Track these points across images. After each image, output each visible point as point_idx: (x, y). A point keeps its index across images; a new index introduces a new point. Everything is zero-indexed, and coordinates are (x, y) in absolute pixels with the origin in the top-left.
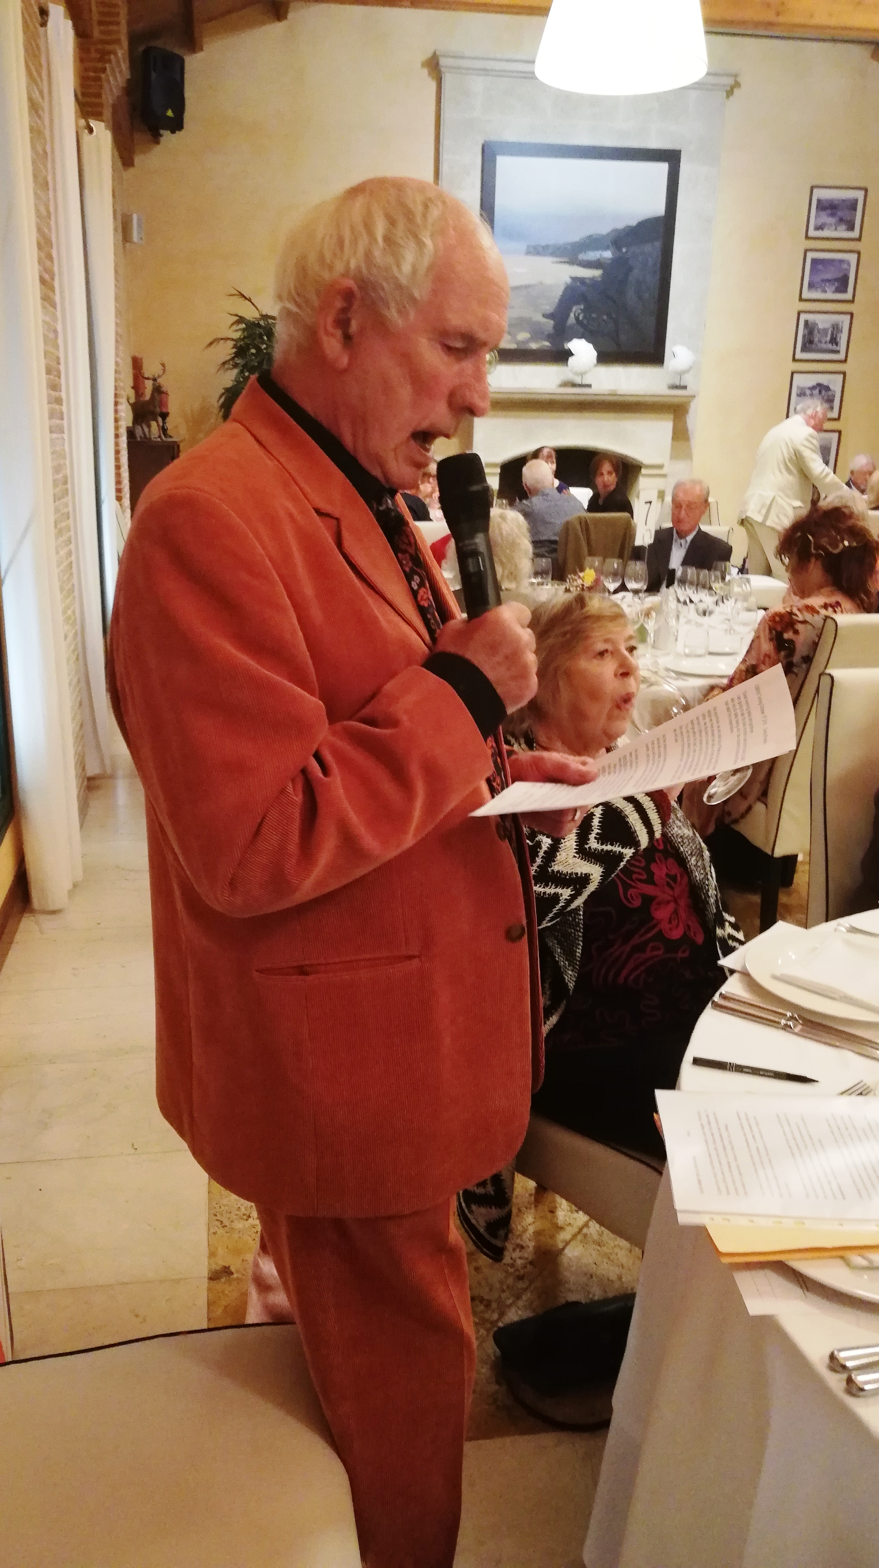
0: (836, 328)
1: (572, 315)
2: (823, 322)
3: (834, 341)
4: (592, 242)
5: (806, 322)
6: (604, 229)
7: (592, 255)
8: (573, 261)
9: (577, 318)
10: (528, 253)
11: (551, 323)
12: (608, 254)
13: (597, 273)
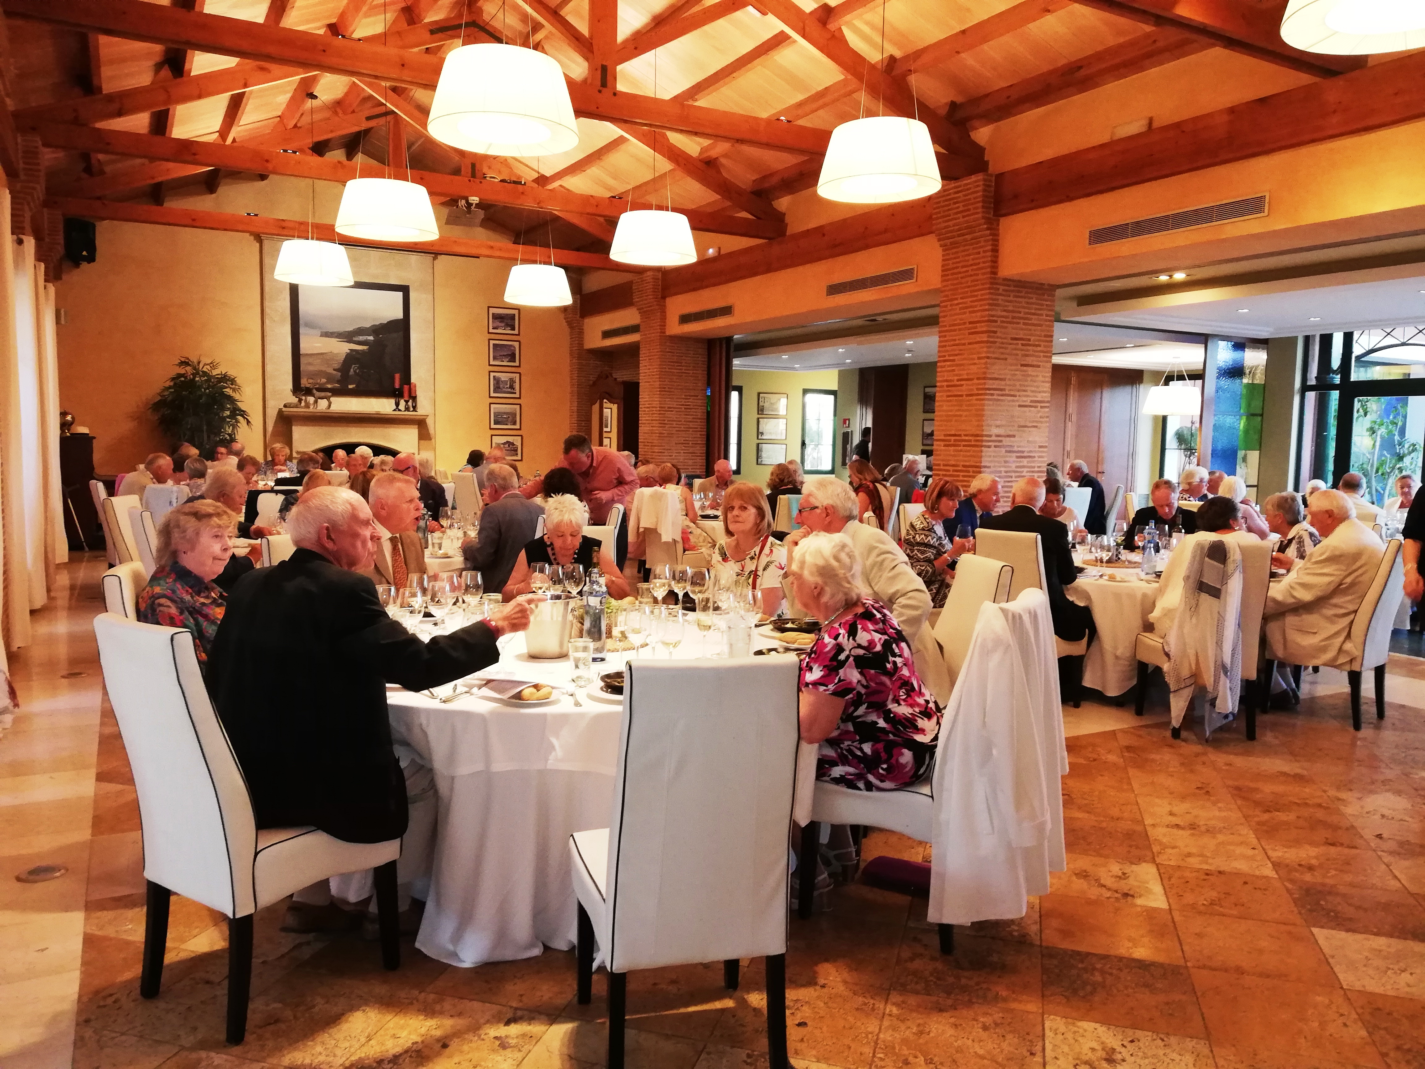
0: (512, 381)
1: (352, 370)
2: (504, 377)
3: (512, 387)
4: (360, 331)
5: (494, 377)
6: (368, 325)
7: (361, 338)
8: (350, 341)
9: (355, 372)
10: (321, 336)
11: (339, 374)
12: (371, 338)
13: (365, 348)
